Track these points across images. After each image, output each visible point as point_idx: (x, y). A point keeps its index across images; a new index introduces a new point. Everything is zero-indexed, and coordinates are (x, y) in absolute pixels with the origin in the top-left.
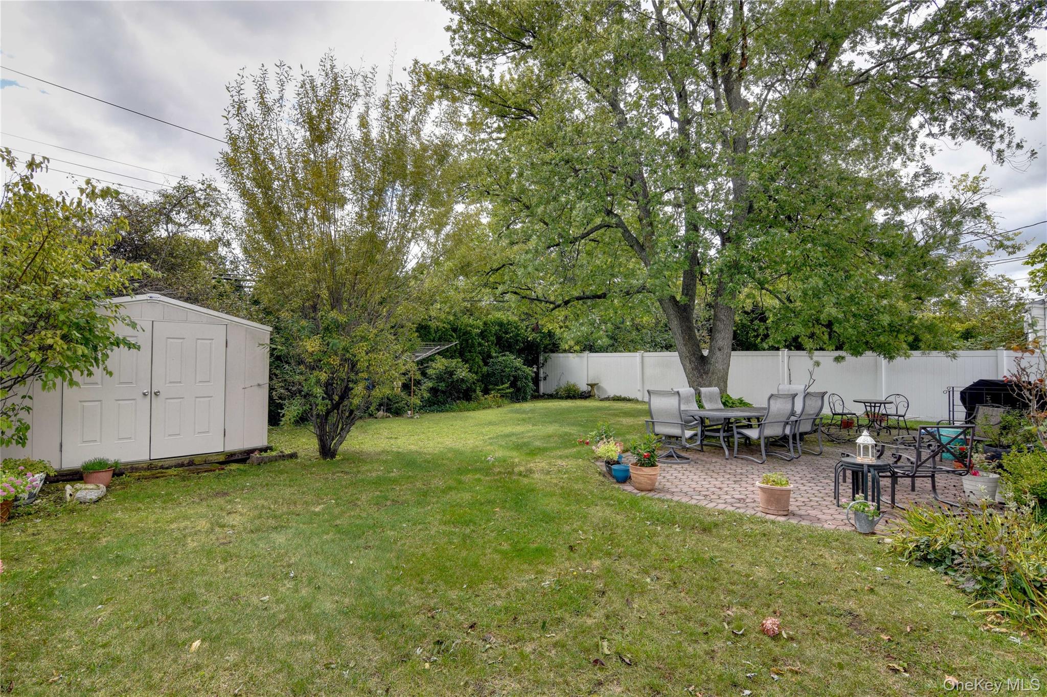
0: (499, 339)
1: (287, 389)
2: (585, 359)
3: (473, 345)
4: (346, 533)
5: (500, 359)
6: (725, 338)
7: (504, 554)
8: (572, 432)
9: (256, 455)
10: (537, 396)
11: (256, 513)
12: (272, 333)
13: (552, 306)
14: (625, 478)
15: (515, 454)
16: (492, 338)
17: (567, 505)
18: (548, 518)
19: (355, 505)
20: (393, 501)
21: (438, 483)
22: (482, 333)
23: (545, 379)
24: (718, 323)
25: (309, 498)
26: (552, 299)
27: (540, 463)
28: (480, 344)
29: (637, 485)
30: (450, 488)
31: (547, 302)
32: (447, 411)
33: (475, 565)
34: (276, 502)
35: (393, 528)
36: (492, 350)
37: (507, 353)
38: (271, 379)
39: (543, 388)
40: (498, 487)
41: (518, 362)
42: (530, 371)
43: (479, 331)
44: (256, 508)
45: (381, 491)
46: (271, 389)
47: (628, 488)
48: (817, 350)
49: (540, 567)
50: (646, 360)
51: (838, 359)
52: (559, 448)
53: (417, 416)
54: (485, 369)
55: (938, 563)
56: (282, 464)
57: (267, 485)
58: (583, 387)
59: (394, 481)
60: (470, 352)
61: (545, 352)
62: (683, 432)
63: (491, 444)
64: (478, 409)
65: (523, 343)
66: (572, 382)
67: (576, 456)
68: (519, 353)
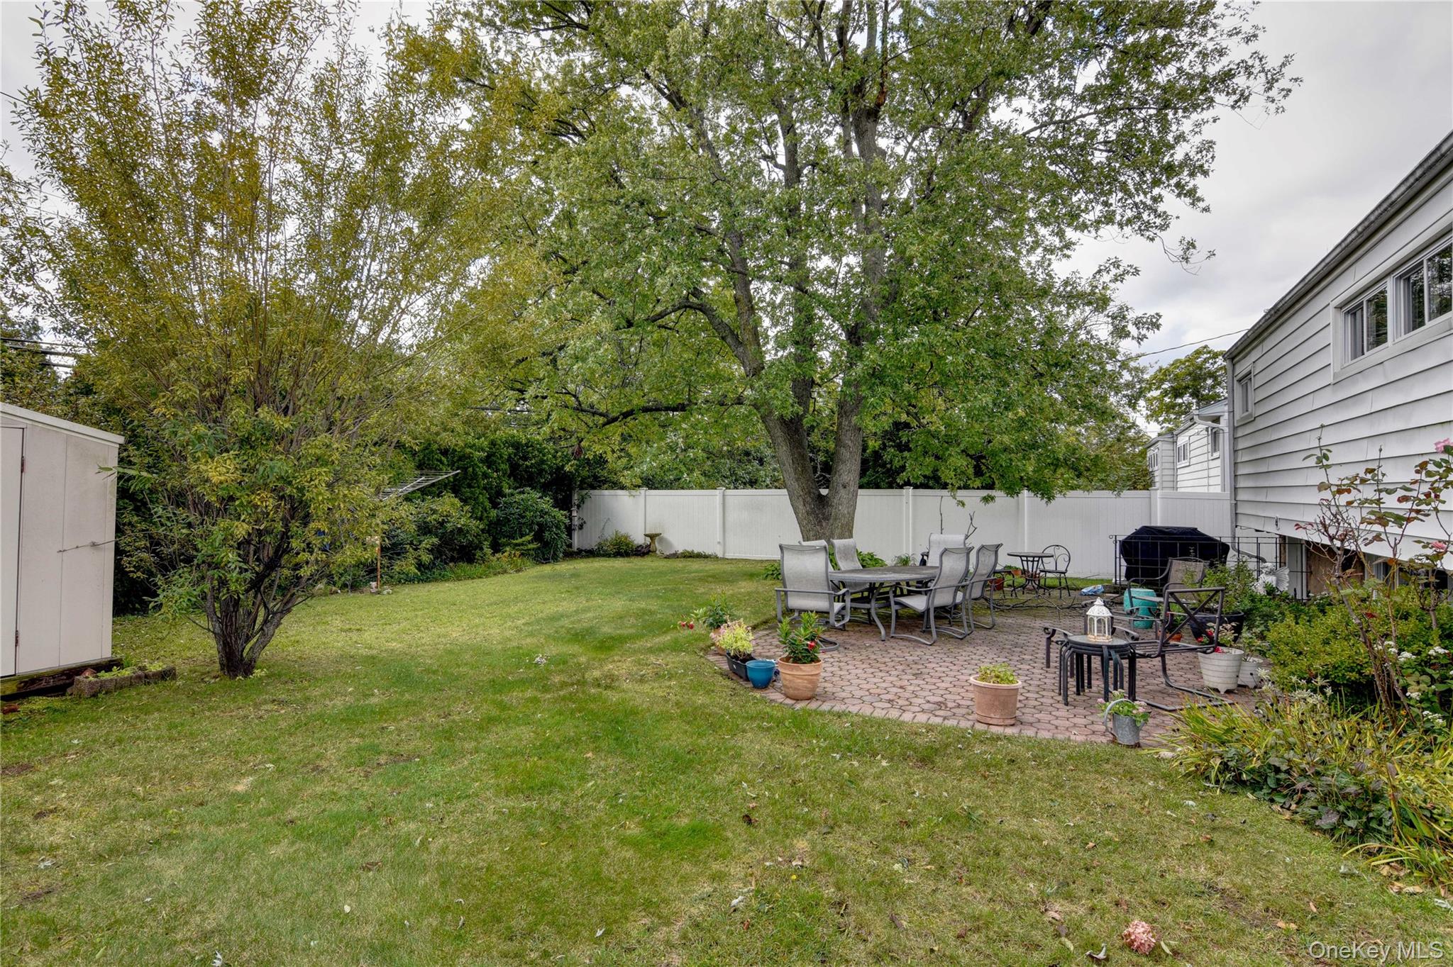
0: (514, 467)
1: (154, 552)
2: (642, 499)
3: (475, 475)
4: (317, 836)
5: (518, 497)
6: (848, 470)
7: (635, 844)
8: (653, 608)
9: (89, 677)
10: (571, 555)
11: (104, 807)
12: (123, 448)
13: (602, 420)
14: (767, 680)
15: (575, 648)
16: (503, 466)
17: (700, 735)
18: (682, 763)
19: (316, 768)
20: (391, 753)
21: (465, 711)
22: (488, 457)
23: (581, 527)
24: (843, 450)
25: (215, 763)
26: (603, 409)
27: (620, 666)
28: (485, 476)
29: (791, 692)
30: (491, 720)
31: (594, 414)
32: (436, 580)
33: (598, 878)
34: (146, 779)
35: (409, 815)
36: (505, 485)
37: (528, 489)
38: (119, 530)
39: (577, 541)
40: (572, 712)
41: (546, 503)
42: (560, 514)
43: (484, 455)
44: (103, 796)
45: (362, 736)
46: (119, 552)
47: (773, 695)
48: (959, 488)
49: (716, 866)
50: (730, 500)
51: (987, 499)
52: (643, 636)
53: (387, 589)
54: (494, 513)
55: (1255, 786)
56: (144, 694)
57: (120, 741)
58: (639, 539)
59: (381, 713)
60: (470, 486)
61: (582, 488)
62: (831, 606)
63: (531, 634)
64: (487, 576)
65: (551, 474)
66: (623, 531)
67: (676, 647)
68: (545, 489)
